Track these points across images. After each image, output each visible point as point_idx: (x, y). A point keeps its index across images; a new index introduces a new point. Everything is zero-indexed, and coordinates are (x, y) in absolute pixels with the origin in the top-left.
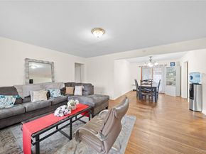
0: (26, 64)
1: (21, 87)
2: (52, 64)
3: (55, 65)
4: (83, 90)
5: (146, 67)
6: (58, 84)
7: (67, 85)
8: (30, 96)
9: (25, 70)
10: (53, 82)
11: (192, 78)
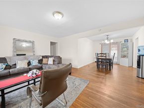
0: (14, 42)
1: (10, 58)
2: (33, 43)
3: (35, 43)
4: (54, 61)
5: (105, 44)
6: (37, 56)
7: (43, 57)
8: (16, 64)
9: (14, 46)
10: (34, 55)
11: (139, 50)
